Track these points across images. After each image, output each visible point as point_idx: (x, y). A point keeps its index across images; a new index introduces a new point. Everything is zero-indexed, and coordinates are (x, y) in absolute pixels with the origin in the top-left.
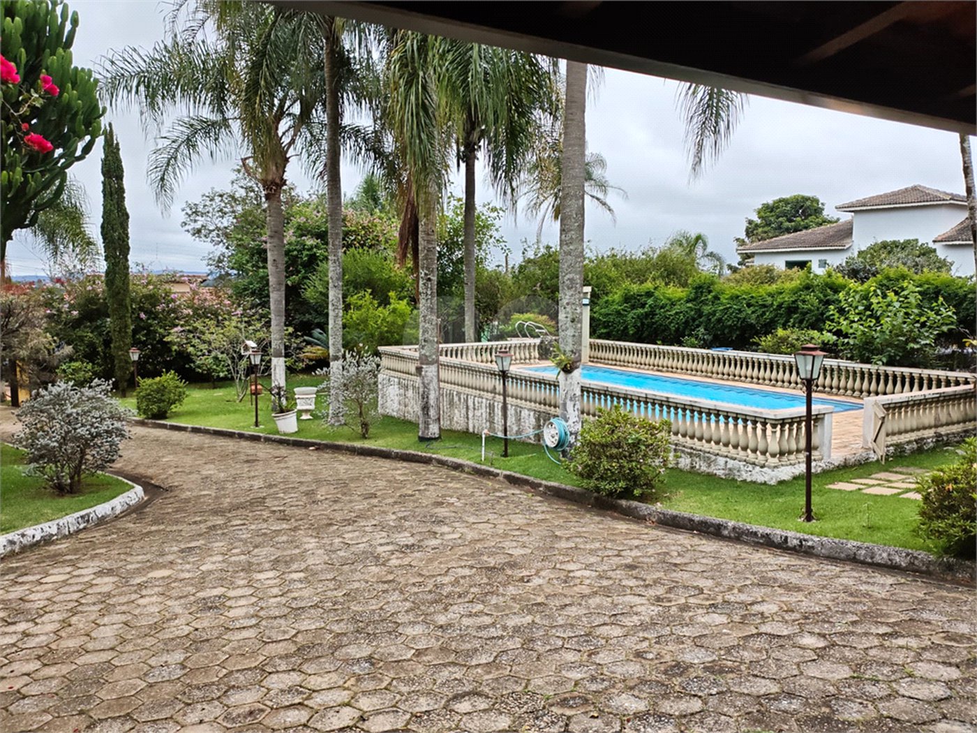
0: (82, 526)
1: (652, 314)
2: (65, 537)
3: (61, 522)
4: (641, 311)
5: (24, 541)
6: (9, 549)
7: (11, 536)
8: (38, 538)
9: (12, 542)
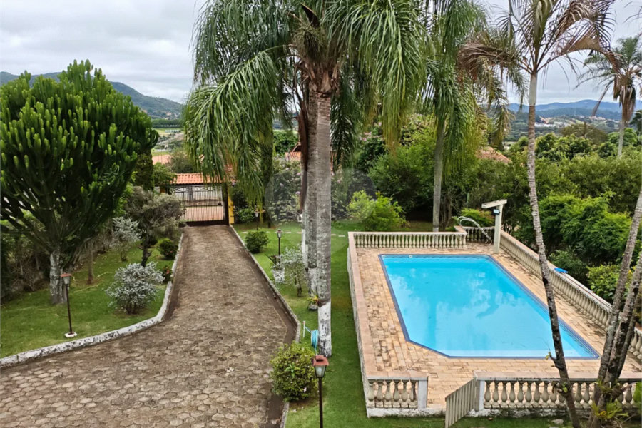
0: (108, 339)
1: (558, 222)
2: (98, 344)
3: (96, 337)
4: (552, 218)
5: (75, 345)
6: (66, 348)
7: (68, 343)
8: (82, 344)
9: (68, 346)
